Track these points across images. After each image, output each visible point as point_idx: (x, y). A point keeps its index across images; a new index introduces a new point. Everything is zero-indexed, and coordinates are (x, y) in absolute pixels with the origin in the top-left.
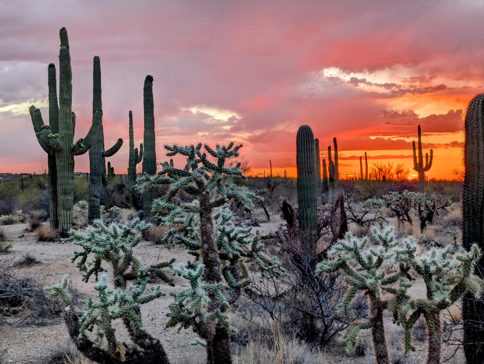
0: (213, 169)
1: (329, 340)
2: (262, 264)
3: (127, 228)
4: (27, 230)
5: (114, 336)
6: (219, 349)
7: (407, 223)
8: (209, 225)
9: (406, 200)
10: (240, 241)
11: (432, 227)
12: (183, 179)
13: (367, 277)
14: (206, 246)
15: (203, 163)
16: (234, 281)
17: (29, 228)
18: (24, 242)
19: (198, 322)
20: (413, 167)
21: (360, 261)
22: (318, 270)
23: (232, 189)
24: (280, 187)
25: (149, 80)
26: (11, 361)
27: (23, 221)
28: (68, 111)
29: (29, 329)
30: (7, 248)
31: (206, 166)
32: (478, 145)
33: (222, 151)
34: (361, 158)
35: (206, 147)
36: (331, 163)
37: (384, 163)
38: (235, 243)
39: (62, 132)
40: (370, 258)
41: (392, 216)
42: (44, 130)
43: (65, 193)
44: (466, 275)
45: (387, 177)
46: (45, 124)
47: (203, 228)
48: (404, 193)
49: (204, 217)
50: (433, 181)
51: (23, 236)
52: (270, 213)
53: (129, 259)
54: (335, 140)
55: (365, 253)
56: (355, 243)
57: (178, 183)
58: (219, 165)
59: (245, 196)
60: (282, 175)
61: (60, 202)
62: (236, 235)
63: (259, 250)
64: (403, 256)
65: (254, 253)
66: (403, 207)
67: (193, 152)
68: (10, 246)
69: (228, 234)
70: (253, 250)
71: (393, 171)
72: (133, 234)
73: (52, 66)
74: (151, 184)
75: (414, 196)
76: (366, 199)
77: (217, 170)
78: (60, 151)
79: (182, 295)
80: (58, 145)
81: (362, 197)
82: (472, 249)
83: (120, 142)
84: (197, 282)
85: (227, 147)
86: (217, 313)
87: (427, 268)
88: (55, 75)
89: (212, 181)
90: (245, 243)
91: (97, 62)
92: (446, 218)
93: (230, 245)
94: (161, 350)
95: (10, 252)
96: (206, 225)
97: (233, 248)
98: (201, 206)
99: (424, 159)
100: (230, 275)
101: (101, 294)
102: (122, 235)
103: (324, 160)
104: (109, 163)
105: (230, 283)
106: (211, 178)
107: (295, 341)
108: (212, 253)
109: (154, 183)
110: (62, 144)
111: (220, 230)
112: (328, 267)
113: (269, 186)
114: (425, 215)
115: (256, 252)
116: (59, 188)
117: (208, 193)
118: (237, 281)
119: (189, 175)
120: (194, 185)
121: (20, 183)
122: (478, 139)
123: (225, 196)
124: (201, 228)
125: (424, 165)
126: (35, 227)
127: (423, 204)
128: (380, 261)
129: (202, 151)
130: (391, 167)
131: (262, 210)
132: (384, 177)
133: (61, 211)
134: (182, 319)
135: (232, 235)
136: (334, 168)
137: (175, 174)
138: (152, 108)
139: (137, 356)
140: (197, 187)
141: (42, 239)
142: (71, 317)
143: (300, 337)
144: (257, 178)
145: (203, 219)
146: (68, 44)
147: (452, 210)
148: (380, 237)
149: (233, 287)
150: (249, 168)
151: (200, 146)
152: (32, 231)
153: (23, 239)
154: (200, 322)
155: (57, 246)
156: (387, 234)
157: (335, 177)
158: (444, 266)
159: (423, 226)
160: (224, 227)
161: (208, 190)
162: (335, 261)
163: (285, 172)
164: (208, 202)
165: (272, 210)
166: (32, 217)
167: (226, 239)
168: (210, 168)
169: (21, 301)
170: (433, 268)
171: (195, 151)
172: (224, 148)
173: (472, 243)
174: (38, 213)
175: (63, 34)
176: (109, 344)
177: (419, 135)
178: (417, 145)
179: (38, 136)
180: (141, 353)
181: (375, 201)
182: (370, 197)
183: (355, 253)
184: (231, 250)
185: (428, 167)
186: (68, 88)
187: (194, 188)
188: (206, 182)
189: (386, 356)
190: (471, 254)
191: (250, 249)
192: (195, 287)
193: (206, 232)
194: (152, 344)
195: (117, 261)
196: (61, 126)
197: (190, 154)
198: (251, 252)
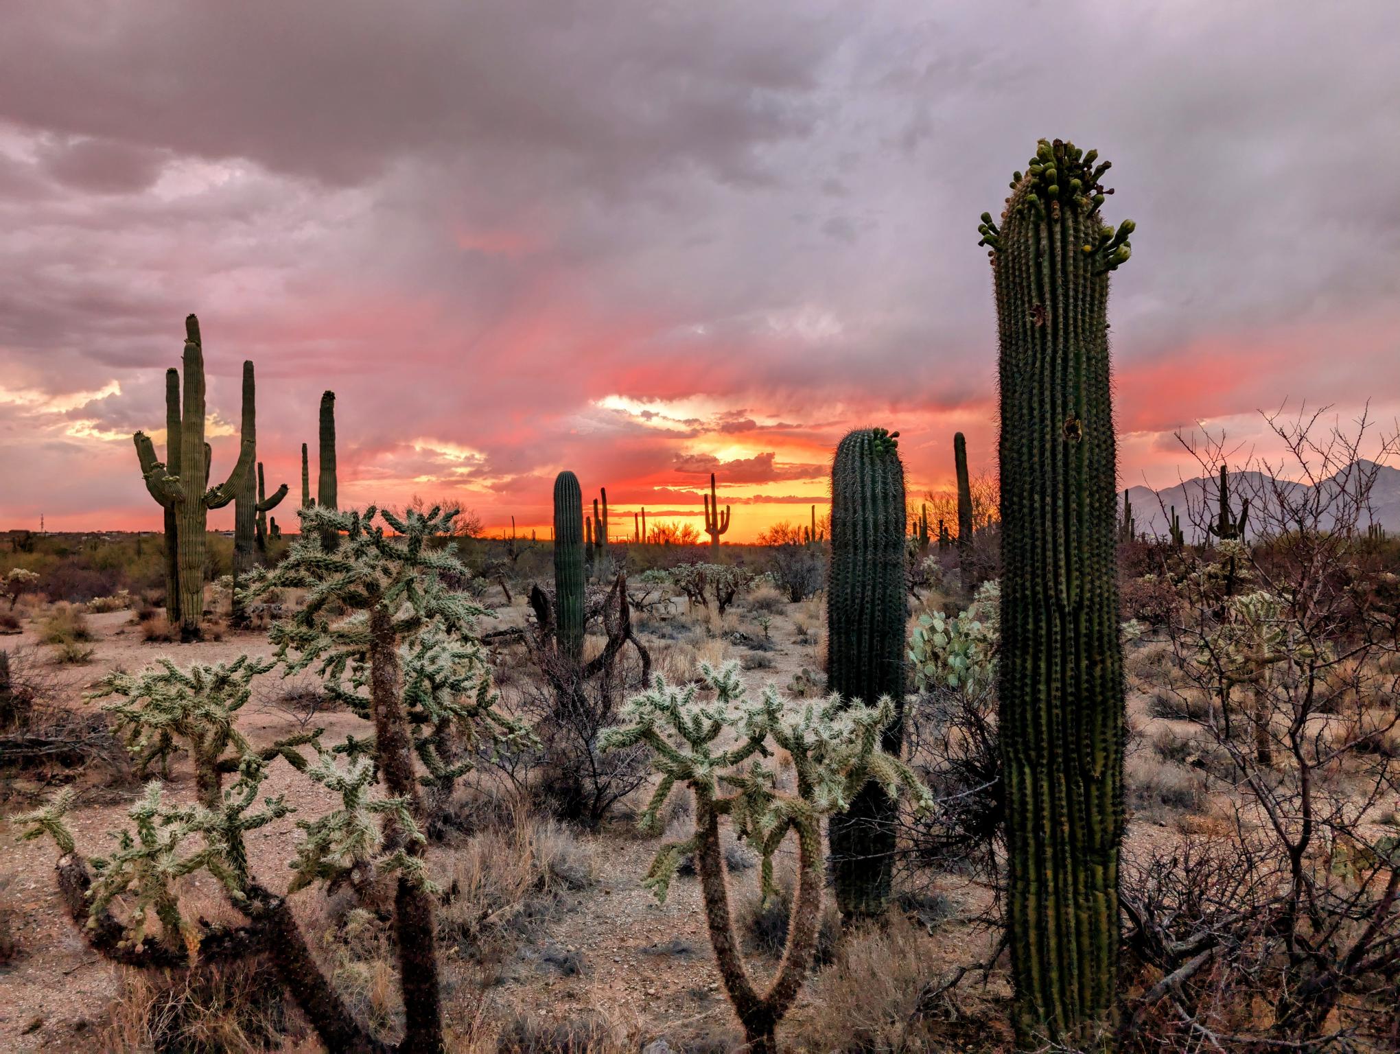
0: (399, 557)
1: (604, 809)
2: (497, 730)
3: (221, 673)
4: (131, 621)
5: (175, 910)
6: (408, 909)
7: (702, 607)
8: (389, 669)
9: (700, 574)
10: (456, 687)
11: (733, 610)
12: (338, 577)
13: (695, 762)
14: (382, 709)
15: (378, 547)
16: (442, 765)
17: (136, 619)
18: (122, 643)
19: (356, 882)
20: (705, 527)
21: (681, 728)
22: (601, 743)
23: (437, 598)
24: (527, 553)
25: (329, 398)
26: (33, 886)
27: (128, 607)
28: (197, 441)
29: (88, 812)
30: (86, 655)
31: (383, 552)
32: (855, 512)
33: (418, 525)
34: (636, 515)
35: (385, 514)
36: (598, 522)
37: (667, 522)
38: (445, 695)
39: (187, 473)
40: (697, 721)
41: (679, 595)
42: (155, 471)
43: (190, 567)
44: (867, 749)
45: (671, 540)
46: (160, 461)
47: (378, 674)
48: (698, 566)
49: (380, 653)
50: (726, 544)
51: (122, 632)
52: (511, 593)
53: (225, 736)
54: (603, 490)
55: (689, 711)
56: (673, 698)
57: (324, 586)
58: (411, 551)
59: (462, 611)
60: (530, 537)
61: (181, 581)
62: (446, 678)
63: (491, 703)
64: (758, 719)
65: (481, 710)
66: (697, 585)
67: (356, 523)
68: (91, 652)
69: (431, 678)
70: (479, 705)
71: (679, 533)
72: (235, 685)
73: (172, 373)
74: (268, 587)
75: (710, 568)
76: (643, 571)
77: (407, 559)
78: (182, 502)
79: (323, 825)
80: (179, 492)
81: (639, 568)
82: (881, 704)
83: (284, 489)
84: (356, 796)
85: (426, 516)
86: (399, 859)
87: (799, 738)
88: (177, 386)
89: (397, 581)
90: (465, 689)
91: (248, 369)
92: (750, 598)
93: (435, 698)
94: (286, 920)
95: (91, 662)
96: (383, 669)
97: (440, 704)
98: (372, 631)
99: (719, 517)
100: (434, 754)
101: (142, 827)
102: (210, 685)
103: (588, 519)
104: (272, 519)
105: (434, 770)
106: (394, 575)
107: (552, 824)
108: (394, 722)
109: (275, 585)
110: (184, 491)
111: (415, 670)
112: (621, 738)
113: (510, 552)
114: (723, 594)
115: (485, 708)
116: (180, 559)
117: (386, 606)
118: (448, 763)
119: (348, 569)
120: (362, 590)
121: (135, 546)
122: (854, 502)
123: (422, 613)
124: (373, 673)
125: (719, 526)
126: (145, 616)
127: (722, 580)
128: (716, 728)
129: (378, 521)
130: (676, 529)
131: (500, 588)
132: (667, 541)
133: (184, 596)
134: (325, 871)
135: (438, 678)
136: (602, 528)
137: (319, 567)
138: (333, 439)
139: (232, 940)
140: (365, 593)
141: (152, 638)
142: (73, 880)
143: (560, 817)
144: (494, 540)
145: (377, 656)
146: (199, 340)
147: (758, 586)
148: (716, 681)
149: (438, 778)
150: (481, 529)
151: (371, 512)
152: (138, 624)
153: (122, 637)
154: (362, 882)
155: (174, 650)
156: (727, 676)
157: (603, 542)
158: (833, 737)
159: (722, 610)
160: (422, 665)
161: (386, 602)
162: (633, 726)
163: (534, 533)
164: (388, 622)
165: (514, 586)
166: (145, 600)
167: (427, 684)
168: (391, 556)
169: (83, 757)
170: (809, 738)
171: (362, 522)
172: (421, 517)
173: (881, 694)
174: (154, 594)
175: (192, 324)
176: (165, 928)
177: (713, 487)
178: (710, 500)
179: (146, 478)
180: (242, 933)
181: (656, 573)
182: (649, 569)
183: (672, 713)
184: (435, 707)
185: (725, 527)
186: (198, 406)
187: (360, 595)
188: (384, 582)
189: (723, 899)
190: (876, 713)
191: (473, 701)
192: (352, 806)
193: (383, 682)
194: (267, 910)
195: (201, 736)
196: (184, 464)
197: (351, 527)
198: (475, 709)
